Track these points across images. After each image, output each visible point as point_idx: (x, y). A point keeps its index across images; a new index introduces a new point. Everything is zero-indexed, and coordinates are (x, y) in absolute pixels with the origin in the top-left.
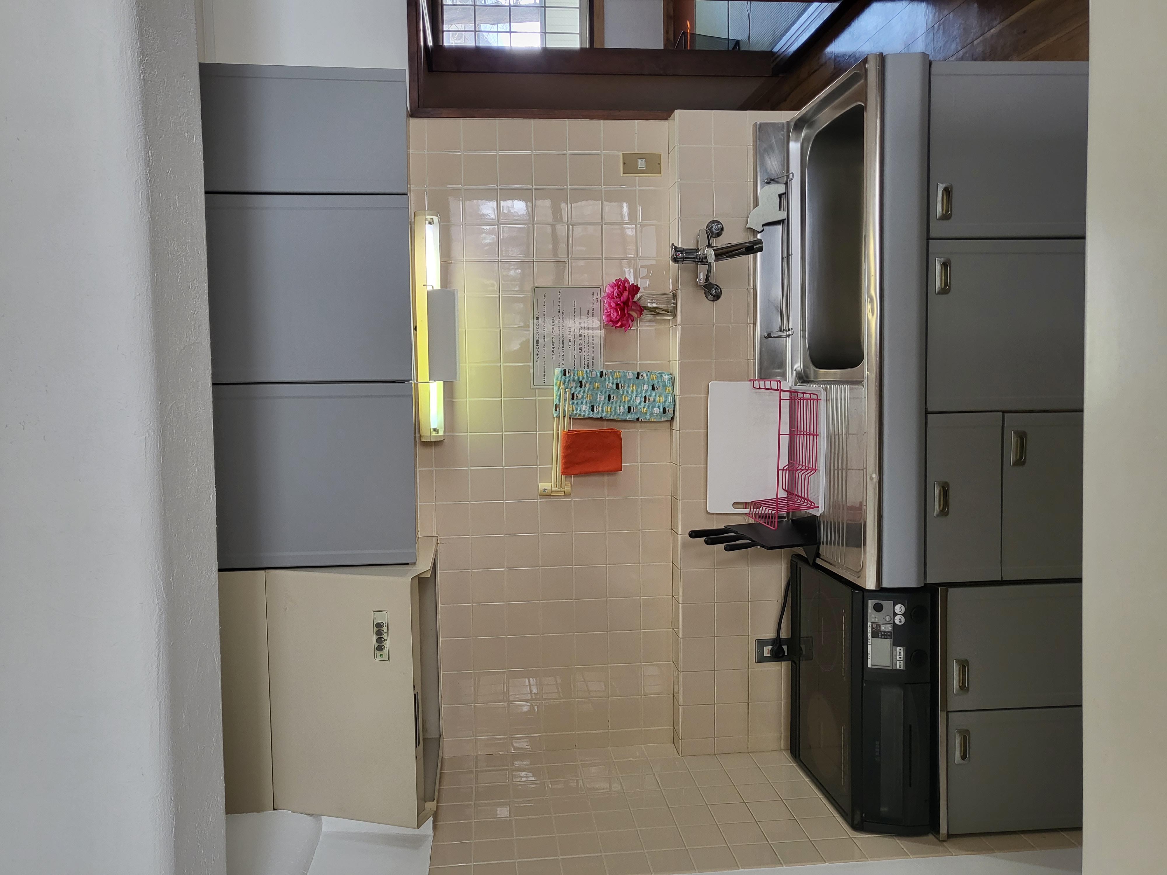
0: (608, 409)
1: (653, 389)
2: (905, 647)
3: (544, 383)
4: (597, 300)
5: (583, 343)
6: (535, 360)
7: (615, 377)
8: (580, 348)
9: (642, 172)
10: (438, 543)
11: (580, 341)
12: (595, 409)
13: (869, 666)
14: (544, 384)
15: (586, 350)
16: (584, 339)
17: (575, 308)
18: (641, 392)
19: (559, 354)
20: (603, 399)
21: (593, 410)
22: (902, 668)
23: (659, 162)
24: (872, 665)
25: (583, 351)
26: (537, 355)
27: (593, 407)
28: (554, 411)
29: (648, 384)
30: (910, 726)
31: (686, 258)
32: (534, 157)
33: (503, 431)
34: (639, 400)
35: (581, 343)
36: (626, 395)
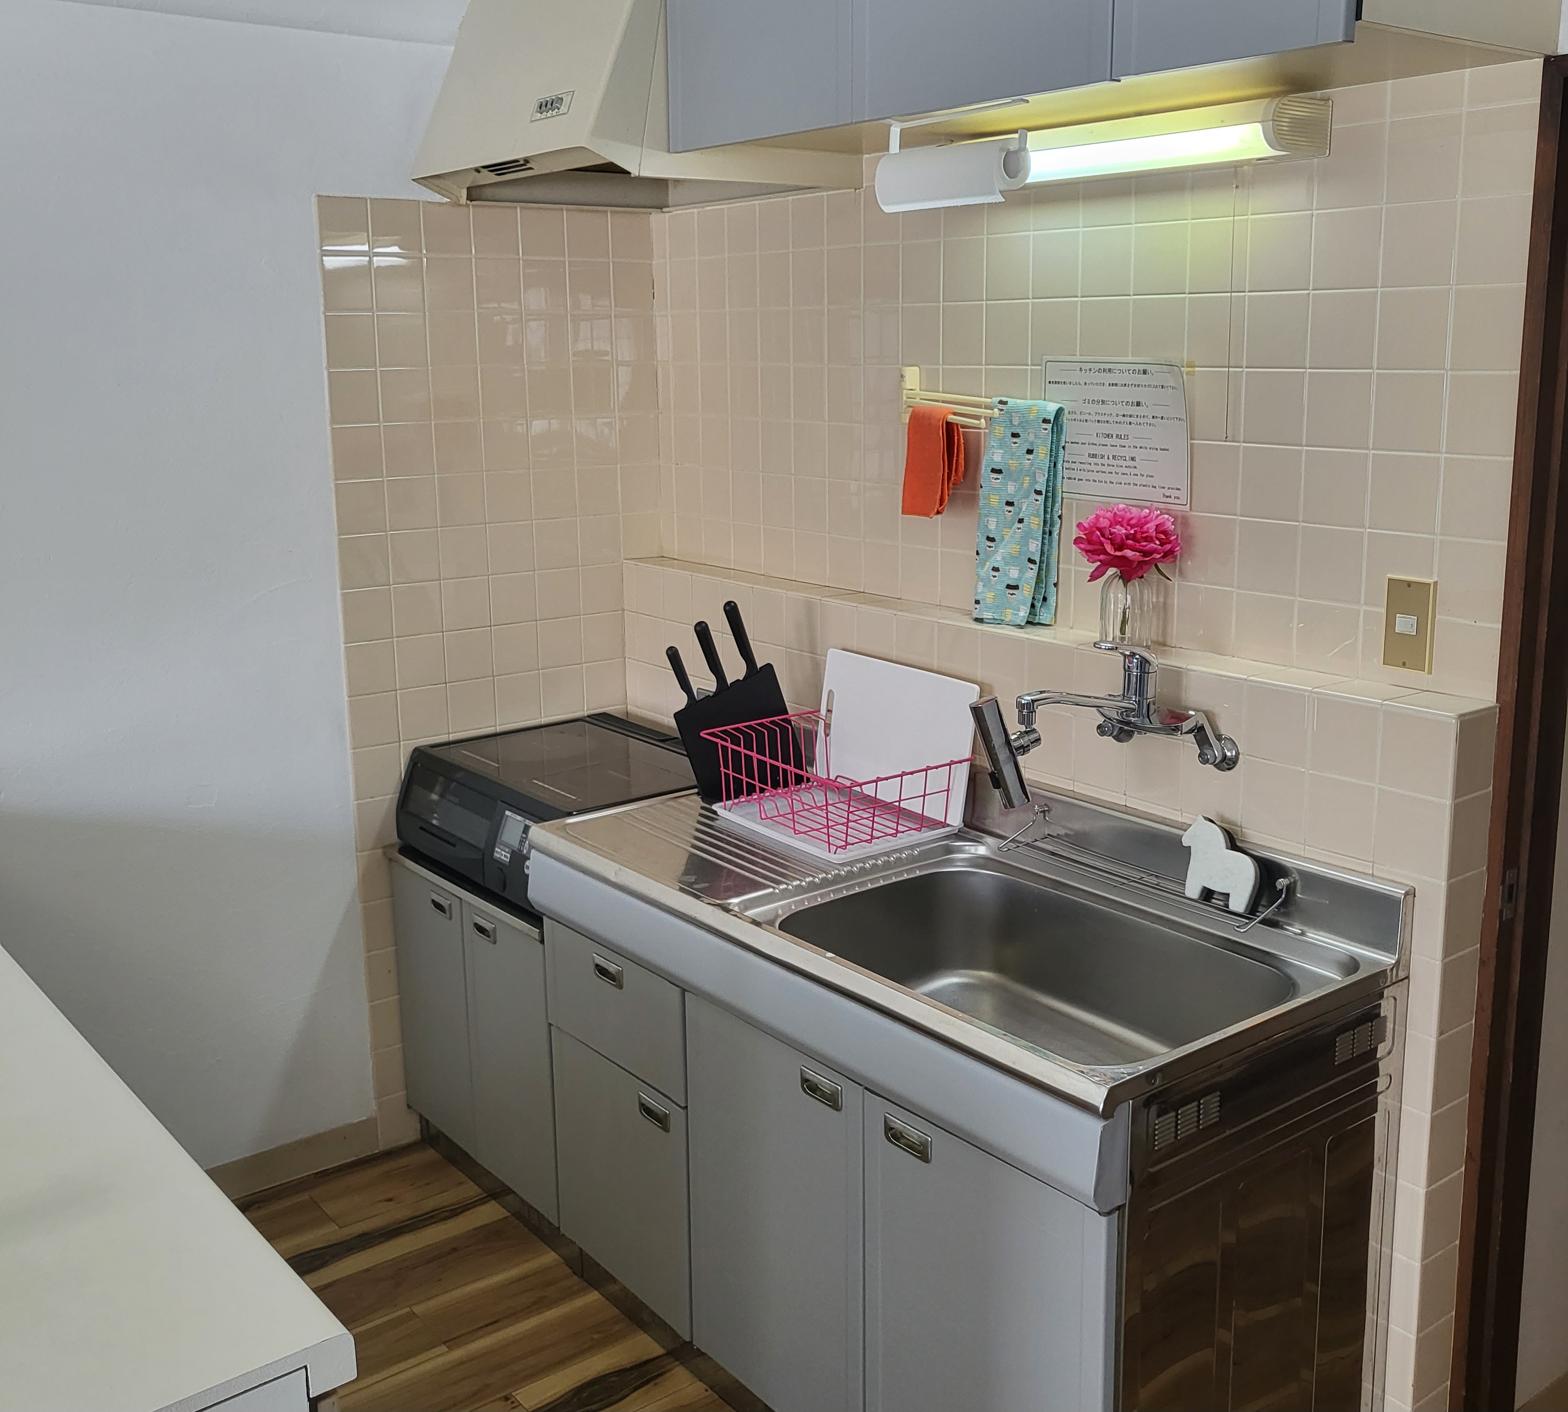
0: (995, 500)
1: (1009, 587)
2: (508, 864)
3: (1050, 382)
4: (1167, 497)
5: (1102, 461)
6: (1084, 366)
7: (1032, 517)
8: (1094, 456)
9: (1390, 623)
10: (856, 189)
11: (1106, 457)
12: (995, 476)
13: (508, 813)
14: (1047, 382)
15: (1093, 467)
16: (1109, 465)
17: (1157, 449)
18: (1006, 564)
19: (1089, 414)
20: (1009, 492)
21: (993, 471)
22: (495, 854)
23: (1407, 666)
24: (507, 816)
25: (1092, 460)
26: (1090, 370)
27: (999, 472)
28: (999, 399)
29: (1020, 579)
30: (454, 845)
31: (1129, 675)
32: (1439, 375)
33: (989, 302)
34: (997, 559)
35: (1103, 457)
36: (1008, 534)
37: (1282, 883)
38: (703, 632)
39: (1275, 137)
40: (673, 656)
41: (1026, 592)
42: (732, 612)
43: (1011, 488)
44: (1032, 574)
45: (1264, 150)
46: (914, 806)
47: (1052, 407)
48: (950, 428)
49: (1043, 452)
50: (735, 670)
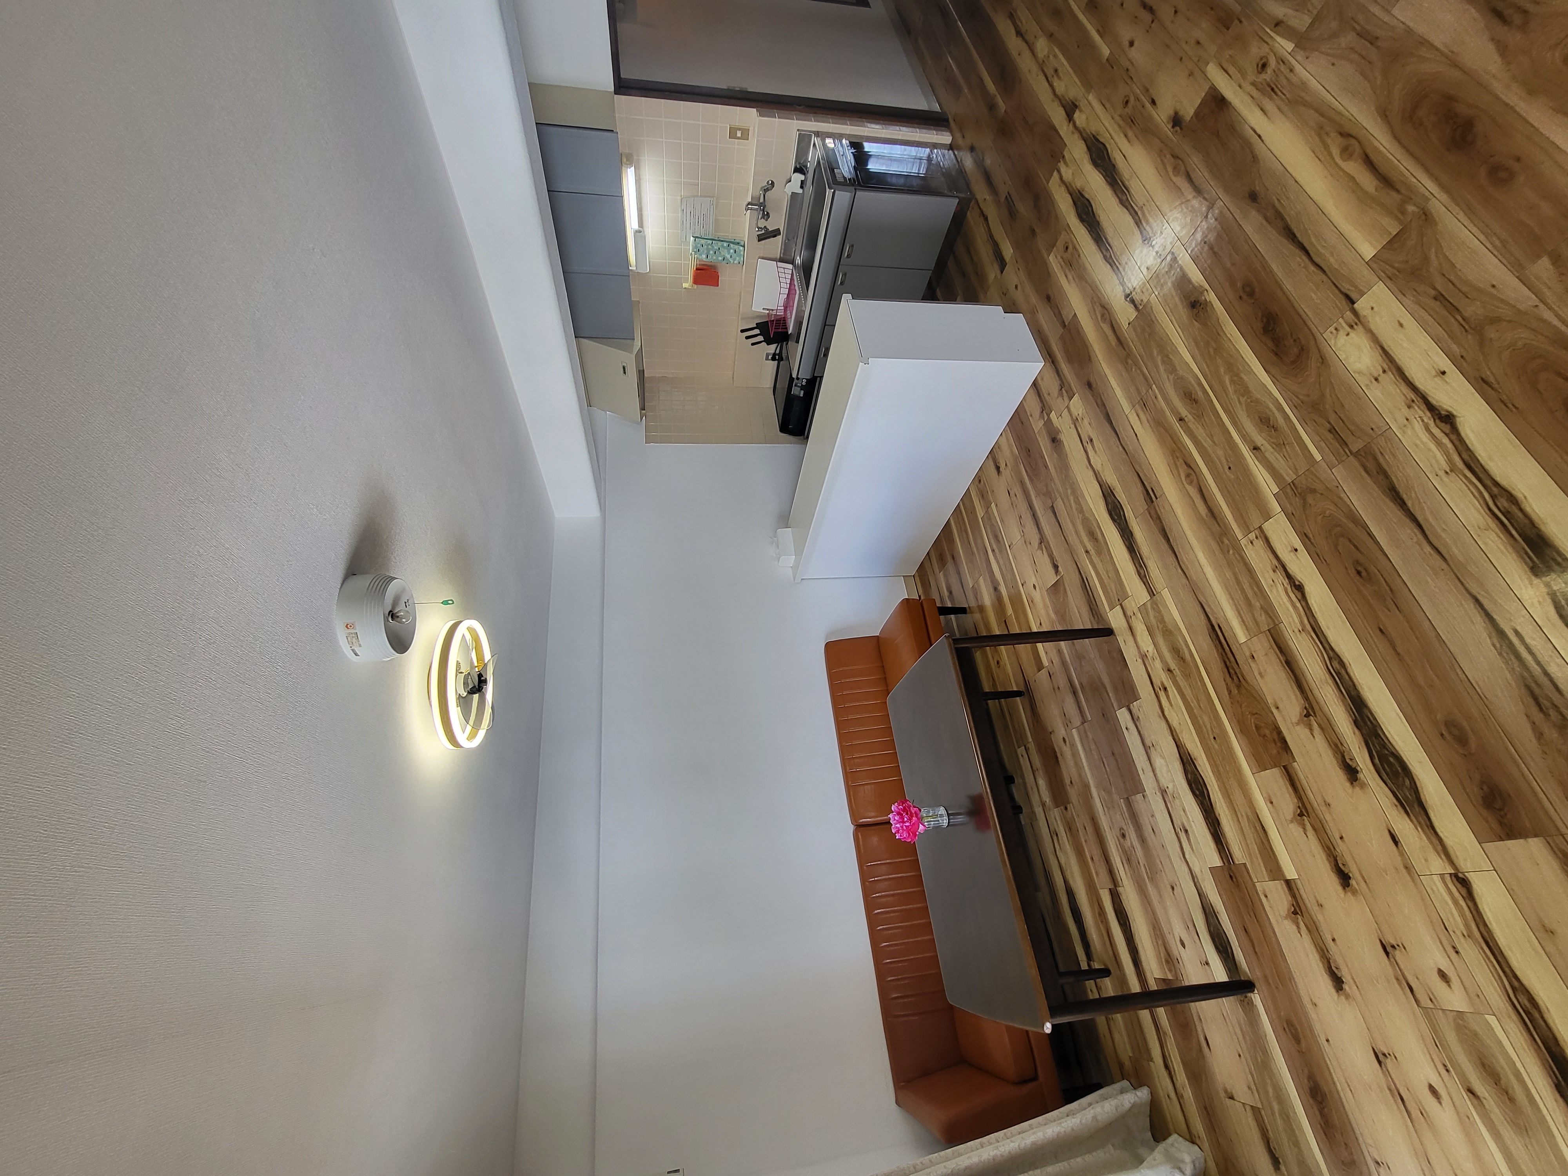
0: (715, 258)
3: (686, 239)
8: (703, 226)
9: (739, 138)
18: (730, 254)
19: (693, 226)
21: (707, 258)
23: (749, 133)
25: (704, 228)
27: (708, 256)
28: (690, 256)
34: (728, 256)
36: (722, 253)
37: (798, 166)
38: (747, 338)
39: (631, 165)
40: (753, 344)
41: (736, 247)
42: (742, 331)
43: (711, 252)
44: (732, 245)
45: (633, 168)
46: (788, 281)
47: (692, 238)
48: (697, 269)
49: (703, 241)
50: (757, 331)
